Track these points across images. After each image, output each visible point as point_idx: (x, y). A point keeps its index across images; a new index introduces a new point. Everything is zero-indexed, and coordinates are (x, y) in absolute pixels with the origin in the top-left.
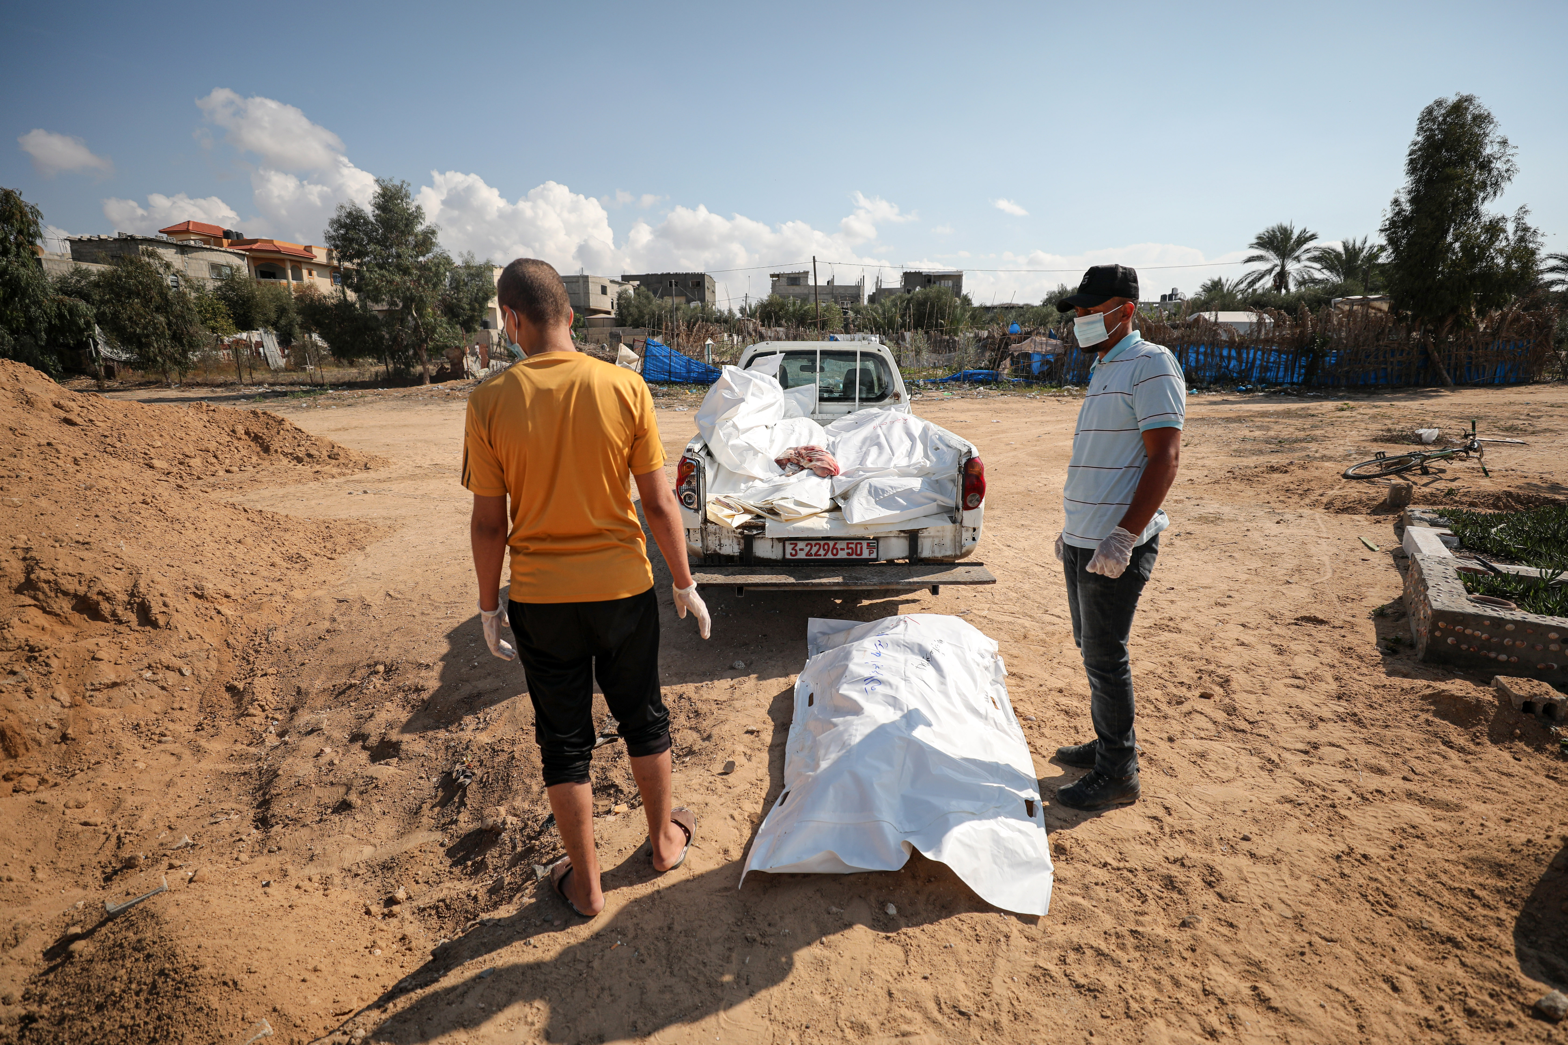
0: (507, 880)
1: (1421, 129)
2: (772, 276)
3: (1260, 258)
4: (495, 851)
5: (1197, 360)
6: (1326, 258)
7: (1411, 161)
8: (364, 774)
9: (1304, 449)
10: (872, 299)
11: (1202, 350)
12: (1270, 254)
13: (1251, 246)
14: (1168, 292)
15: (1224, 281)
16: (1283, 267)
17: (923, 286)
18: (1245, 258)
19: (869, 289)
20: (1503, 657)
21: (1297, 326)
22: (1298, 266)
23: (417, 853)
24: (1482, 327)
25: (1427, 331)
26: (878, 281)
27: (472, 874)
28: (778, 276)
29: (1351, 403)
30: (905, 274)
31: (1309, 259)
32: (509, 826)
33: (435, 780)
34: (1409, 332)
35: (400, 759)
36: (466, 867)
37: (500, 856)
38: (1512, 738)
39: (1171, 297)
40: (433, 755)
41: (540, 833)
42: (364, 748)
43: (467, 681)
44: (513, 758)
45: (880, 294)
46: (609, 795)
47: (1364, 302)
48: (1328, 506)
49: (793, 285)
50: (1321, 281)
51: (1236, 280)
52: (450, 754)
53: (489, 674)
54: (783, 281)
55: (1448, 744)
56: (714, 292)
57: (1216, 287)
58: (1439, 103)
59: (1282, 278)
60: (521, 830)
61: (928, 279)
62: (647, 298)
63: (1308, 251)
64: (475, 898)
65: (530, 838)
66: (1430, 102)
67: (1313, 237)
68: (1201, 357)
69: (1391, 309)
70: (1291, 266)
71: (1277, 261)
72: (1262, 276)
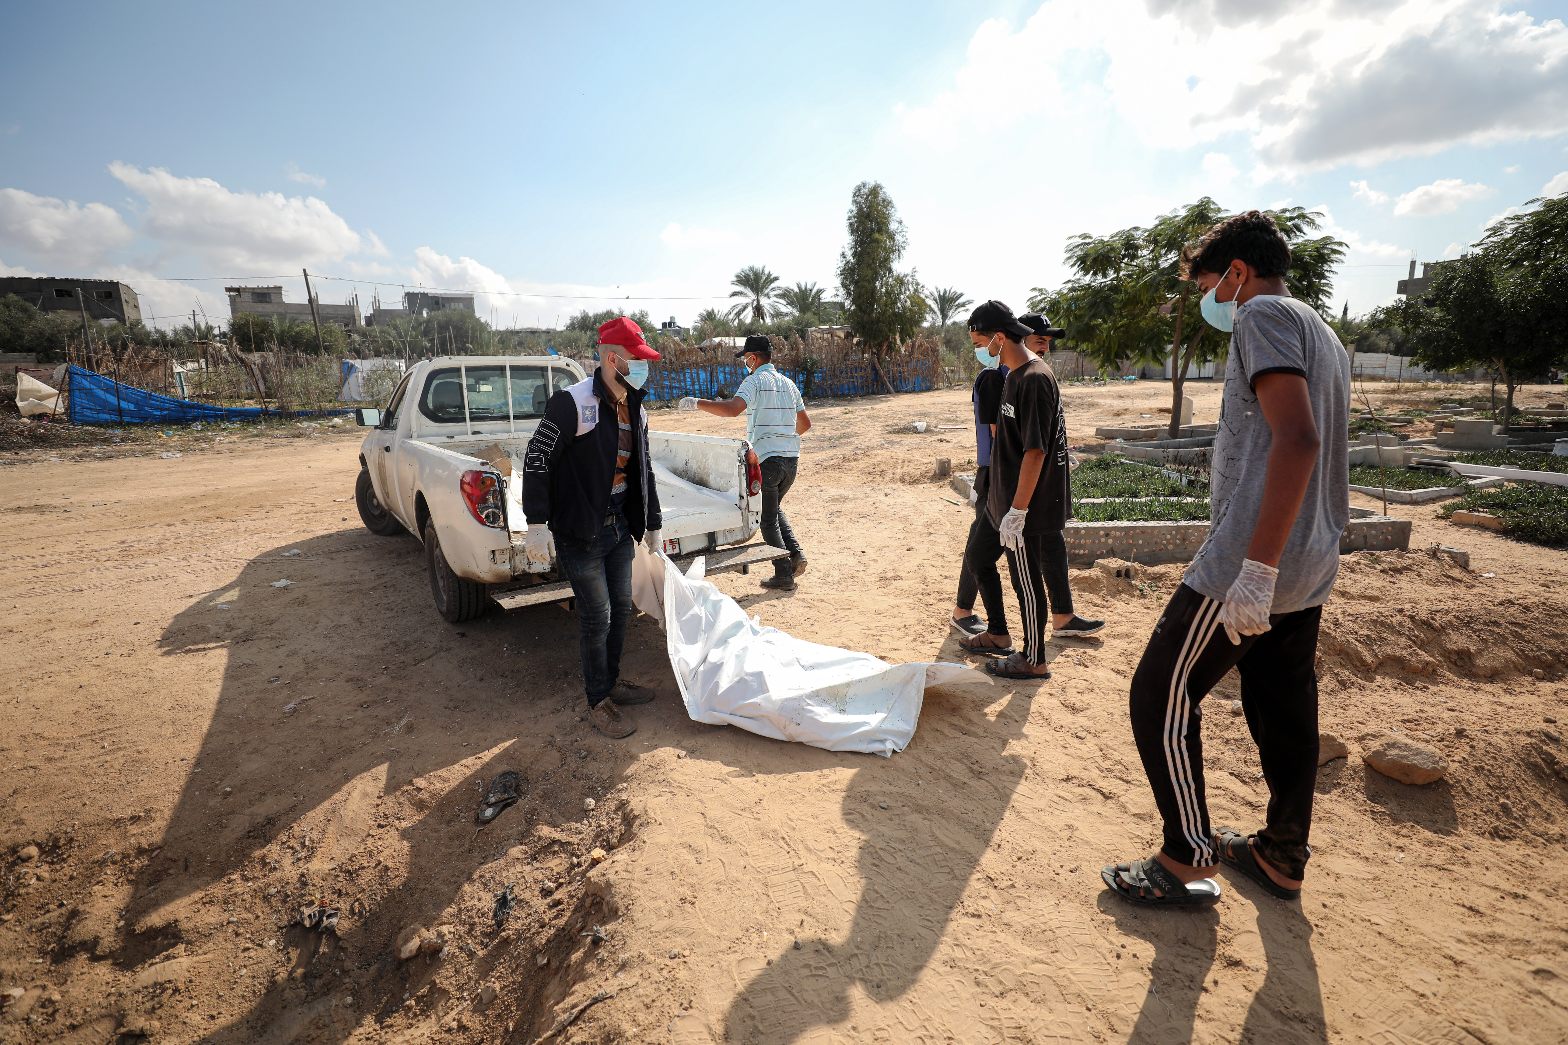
0: (497, 987)
1: (855, 202)
2: (229, 290)
3: (741, 293)
4: (448, 970)
5: (725, 379)
6: (786, 295)
7: (851, 225)
8: (137, 986)
9: (850, 443)
10: (369, 321)
11: (727, 369)
12: (747, 291)
13: (733, 283)
14: (668, 321)
15: (716, 312)
16: (758, 302)
17: (431, 309)
18: (730, 293)
19: (365, 310)
20: (1082, 552)
21: (792, 349)
22: (769, 301)
23: (314, 1033)
24: (903, 350)
25: (873, 353)
26: (376, 301)
27: (423, 1012)
28: (237, 290)
29: (850, 408)
30: (408, 295)
31: (776, 296)
32: (448, 937)
33: (273, 942)
34: (863, 353)
35: (189, 943)
36: (410, 1008)
37: (457, 972)
38: (1120, 592)
39: (670, 324)
40: (249, 916)
41: (499, 924)
42: (95, 958)
43: (233, 812)
44: (387, 869)
45: (379, 316)
46: (555, 852)
47: (831, 332)
48: (902, 480)
49: (261, 302)
50: (787, 314)
51: (725, 312)
52: (279, 906)
53: (264, 794)
54: (247, 297)
55: (1095, 605)
56: (136, 307)
57: (709, 316)
58: (864, 185)
59: (759, 311)
60: (469, 933)
61: (436, 302)
62: (25, 310)
63: (773, 289)
64: (462, 1028)
65: (490, 935)
66: (859, 183)
67: (776, 279)
68: (728, 376)
69: (849, 335)
70: (764, 301)
71: (754, 297)
72: (744, 308)
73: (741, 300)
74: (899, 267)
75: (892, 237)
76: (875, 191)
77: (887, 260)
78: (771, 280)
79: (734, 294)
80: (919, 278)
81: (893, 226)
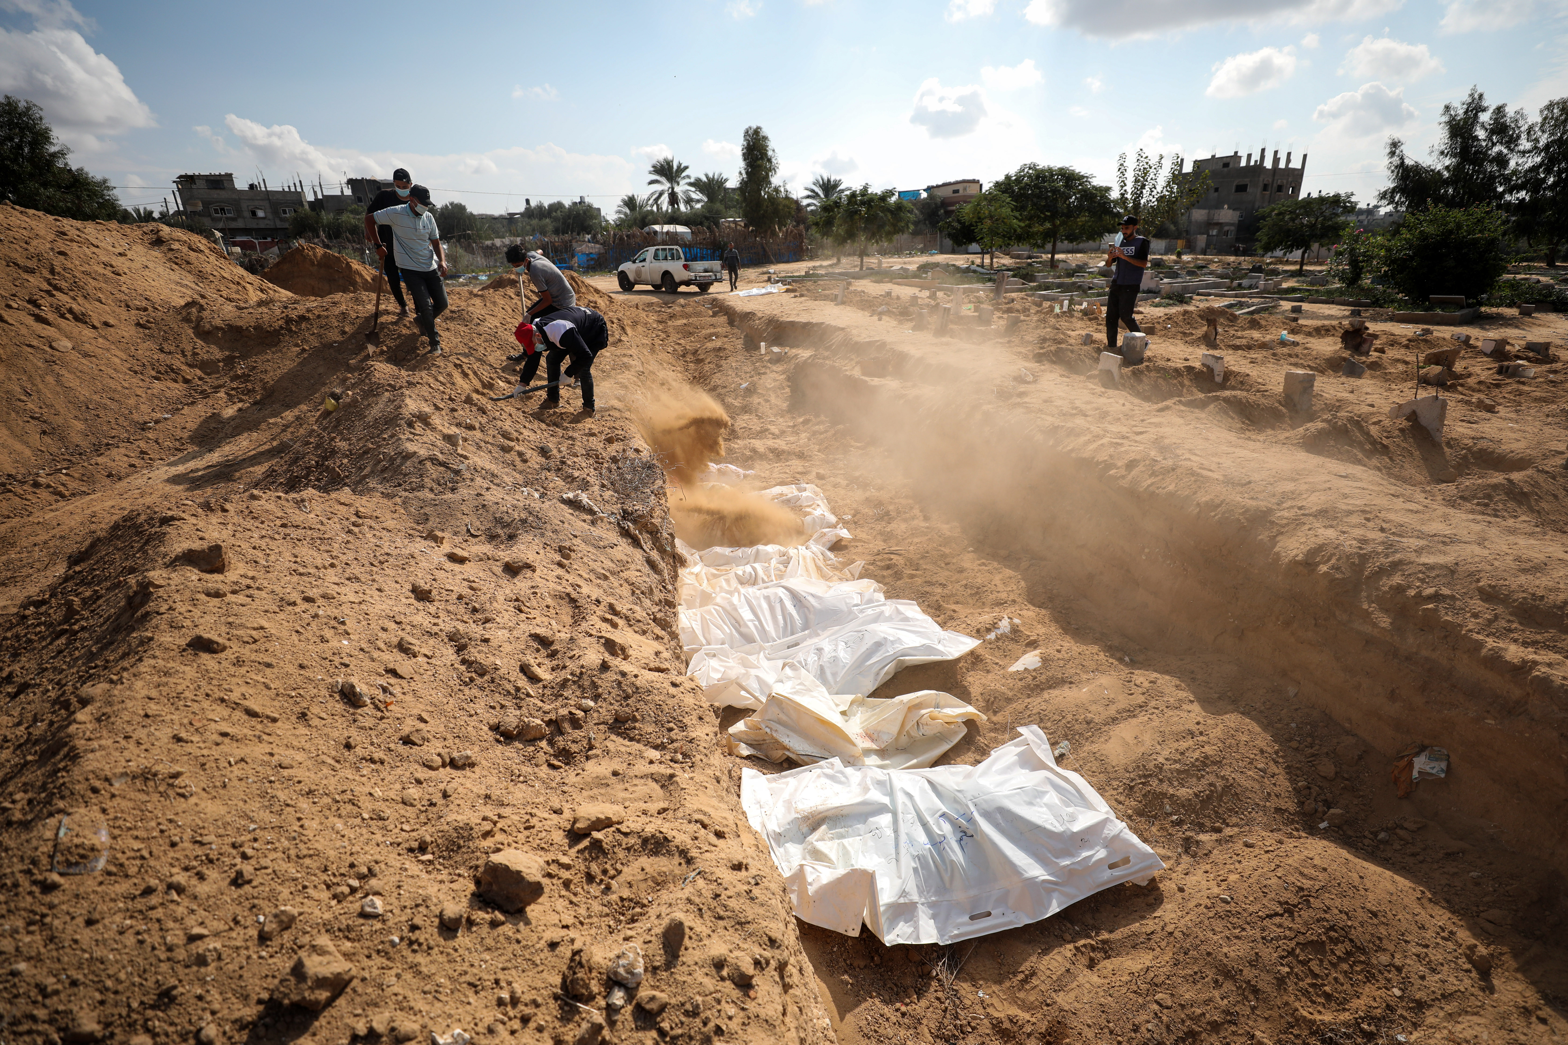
1: (745, 138)
3: (657, 181)
6: (695, 183)
12: (663, 179)
13: (650, 173)
15: (636, 198)
16: (672, 189)
18: (649, 181)
21: (711, 234)
22: (681, 189)
25: (762, 237)
31: (688, 184)
34: (756, 237)
47: (735, 222)
49: (215, 188)
50: (698, 201)
51: (645, 197)
57: (631, 202)
58: (750, 128)
59: (674, 199)
63: (684, 178)
66: (747, 127)
69: (746, 226)
70: (677, 189)
71: (668, 185)
72: (661, 194)
73: (657, 187)
74: (776, 180)
75: (769, 160)
76: (757, 131)
77: (767, 176)
78: (681, 169)
79: (652, 182)
80: (788, 187)
81: (770, 153)
